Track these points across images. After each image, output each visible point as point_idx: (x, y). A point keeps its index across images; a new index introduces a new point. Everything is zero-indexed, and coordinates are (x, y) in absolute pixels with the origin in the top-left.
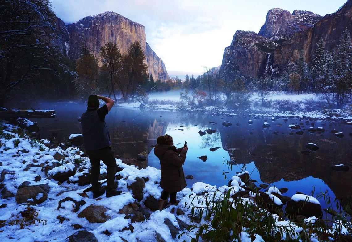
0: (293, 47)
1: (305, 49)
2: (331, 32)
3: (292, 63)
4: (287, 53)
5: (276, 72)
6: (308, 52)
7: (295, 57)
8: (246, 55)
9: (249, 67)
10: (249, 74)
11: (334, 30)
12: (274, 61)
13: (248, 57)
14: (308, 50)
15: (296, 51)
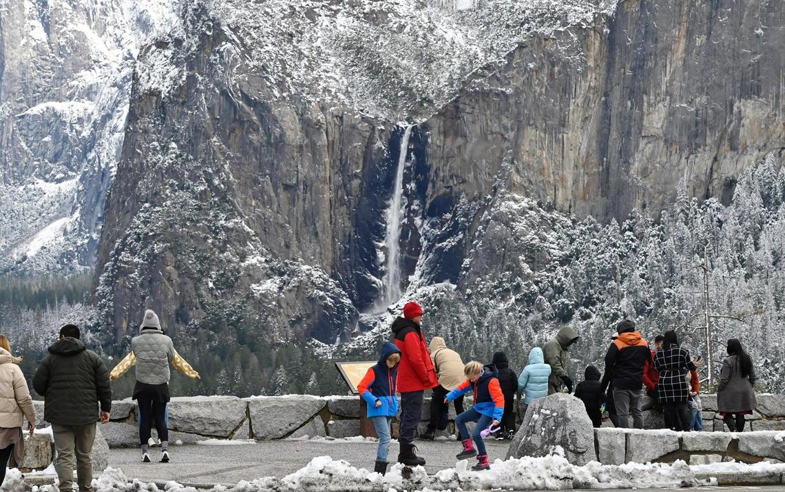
0: (519, 114)
1: (579, 123)
2: (688, 51)
3: (516, 201)
4: (490, 137)
5: (442, 238)
6: (594, 144)
7: (528, 167)
8: (276, 120)
9: (292, 202)
10: (294, 243)
11: (698, 42)
12: (432, 173)
13: (282, 135)
14: (594, 132)
15: (530, 133)
